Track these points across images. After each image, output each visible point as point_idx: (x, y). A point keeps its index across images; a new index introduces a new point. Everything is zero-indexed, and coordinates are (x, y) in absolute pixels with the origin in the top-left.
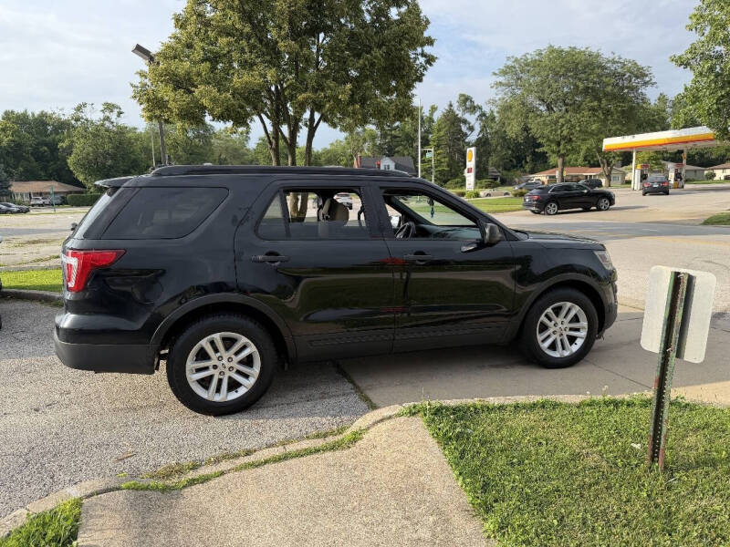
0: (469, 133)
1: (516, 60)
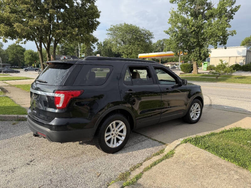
0: (93, 49)
1: (114, 27)
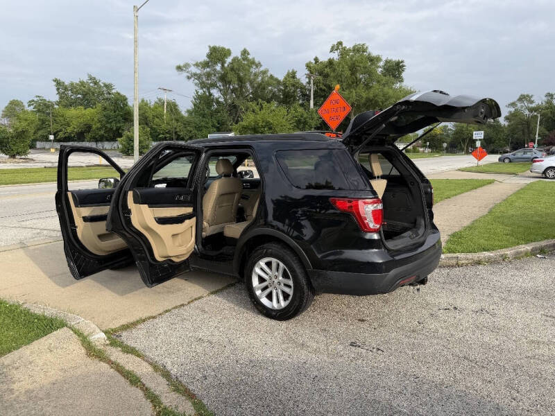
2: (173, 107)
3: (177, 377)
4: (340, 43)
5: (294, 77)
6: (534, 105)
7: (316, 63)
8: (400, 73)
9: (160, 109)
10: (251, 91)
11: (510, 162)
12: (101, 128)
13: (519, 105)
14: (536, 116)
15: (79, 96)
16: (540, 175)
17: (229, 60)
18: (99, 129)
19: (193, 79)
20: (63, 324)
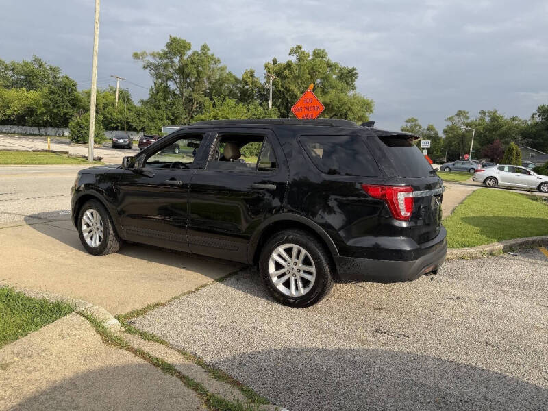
2: (125, 97)
3: (213, 364)
4: (300, 47)
5: (252, 76)
6: (469, 121)
7: (274, 64)
8: (353, 81)
9: (112, 97)
10: (208, 86)
11: (450, 171)
12: (46, 113)
13: (456, 119)
14: (471, 131)
15: (22, 77)
16: (480, 184)
17: (189, 53)
18: (43, 114)
19: (149, 69)
20: (71, 310)
